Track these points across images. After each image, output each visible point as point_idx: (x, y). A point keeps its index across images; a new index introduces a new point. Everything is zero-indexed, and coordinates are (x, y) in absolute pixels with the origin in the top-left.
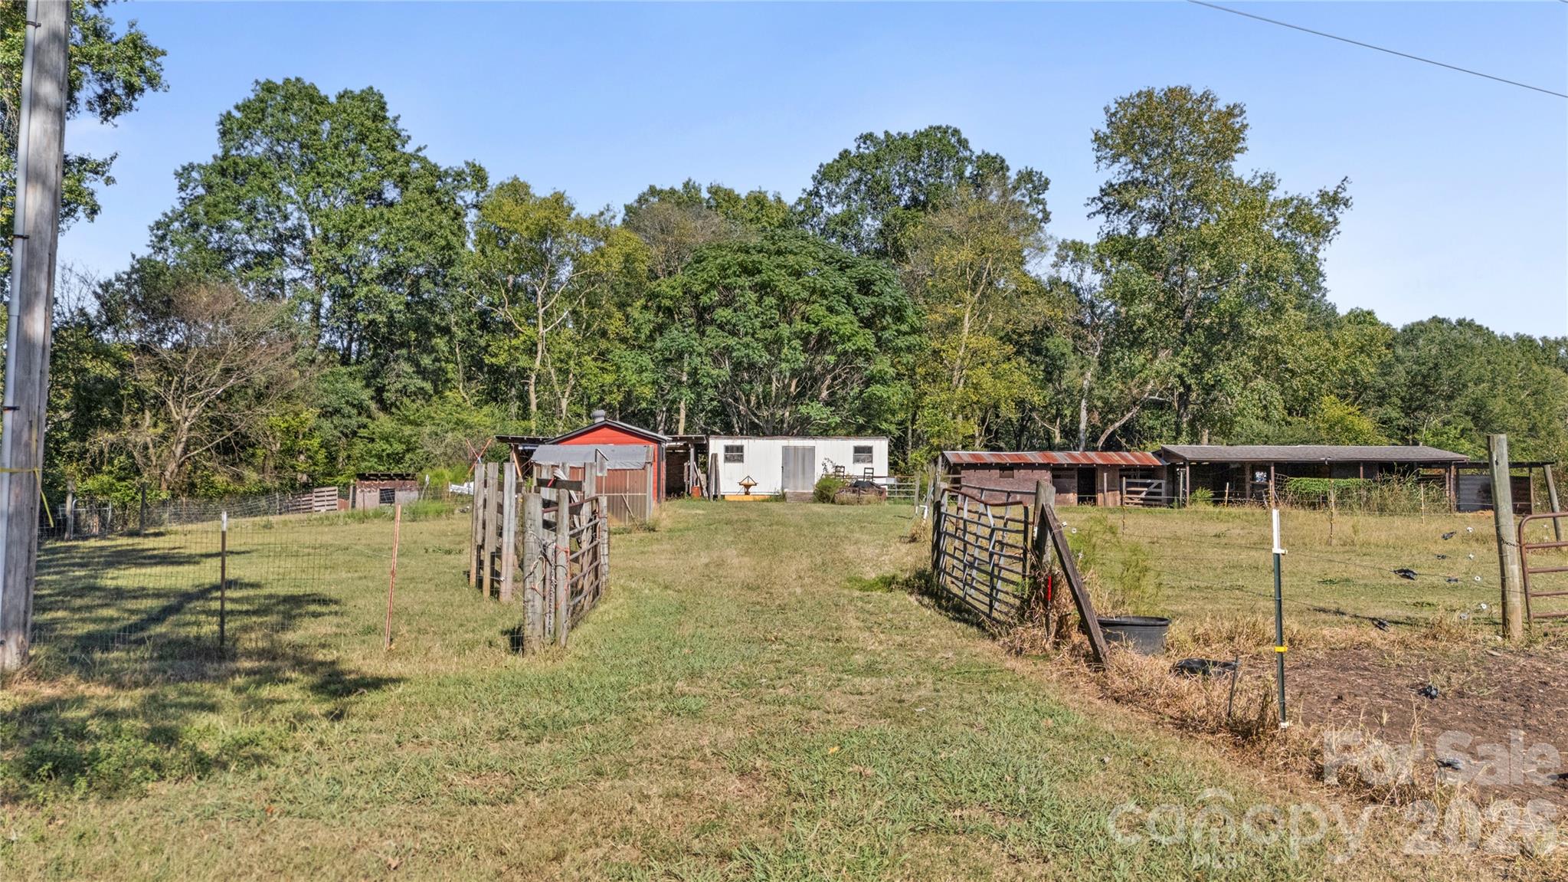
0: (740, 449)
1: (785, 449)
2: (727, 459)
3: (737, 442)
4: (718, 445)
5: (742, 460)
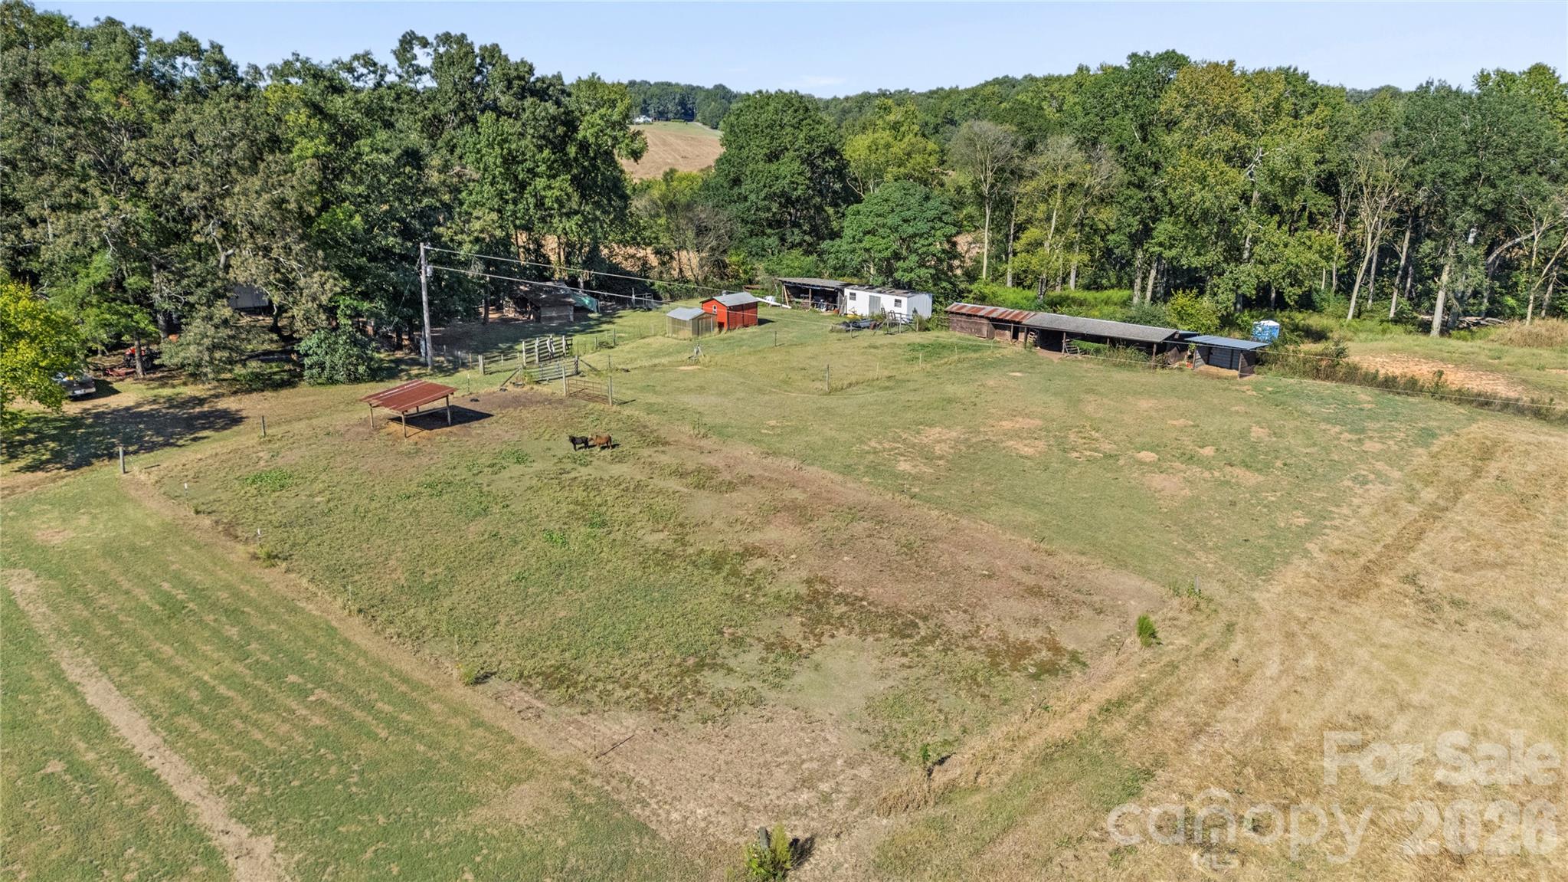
0: (854, 295)
1: (870, 296)
2: (850, 300)
3: (853, 291)
4: (847, 291)
5: (855, 299)
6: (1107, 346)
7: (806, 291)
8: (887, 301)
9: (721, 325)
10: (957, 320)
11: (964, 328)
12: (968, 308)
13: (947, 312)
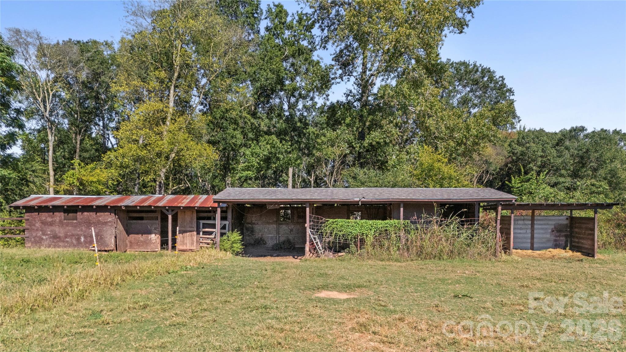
6: (402, 221)
10: (44, 223)
11: (59, 237)
12: (64, 199)
13: (17, 208)
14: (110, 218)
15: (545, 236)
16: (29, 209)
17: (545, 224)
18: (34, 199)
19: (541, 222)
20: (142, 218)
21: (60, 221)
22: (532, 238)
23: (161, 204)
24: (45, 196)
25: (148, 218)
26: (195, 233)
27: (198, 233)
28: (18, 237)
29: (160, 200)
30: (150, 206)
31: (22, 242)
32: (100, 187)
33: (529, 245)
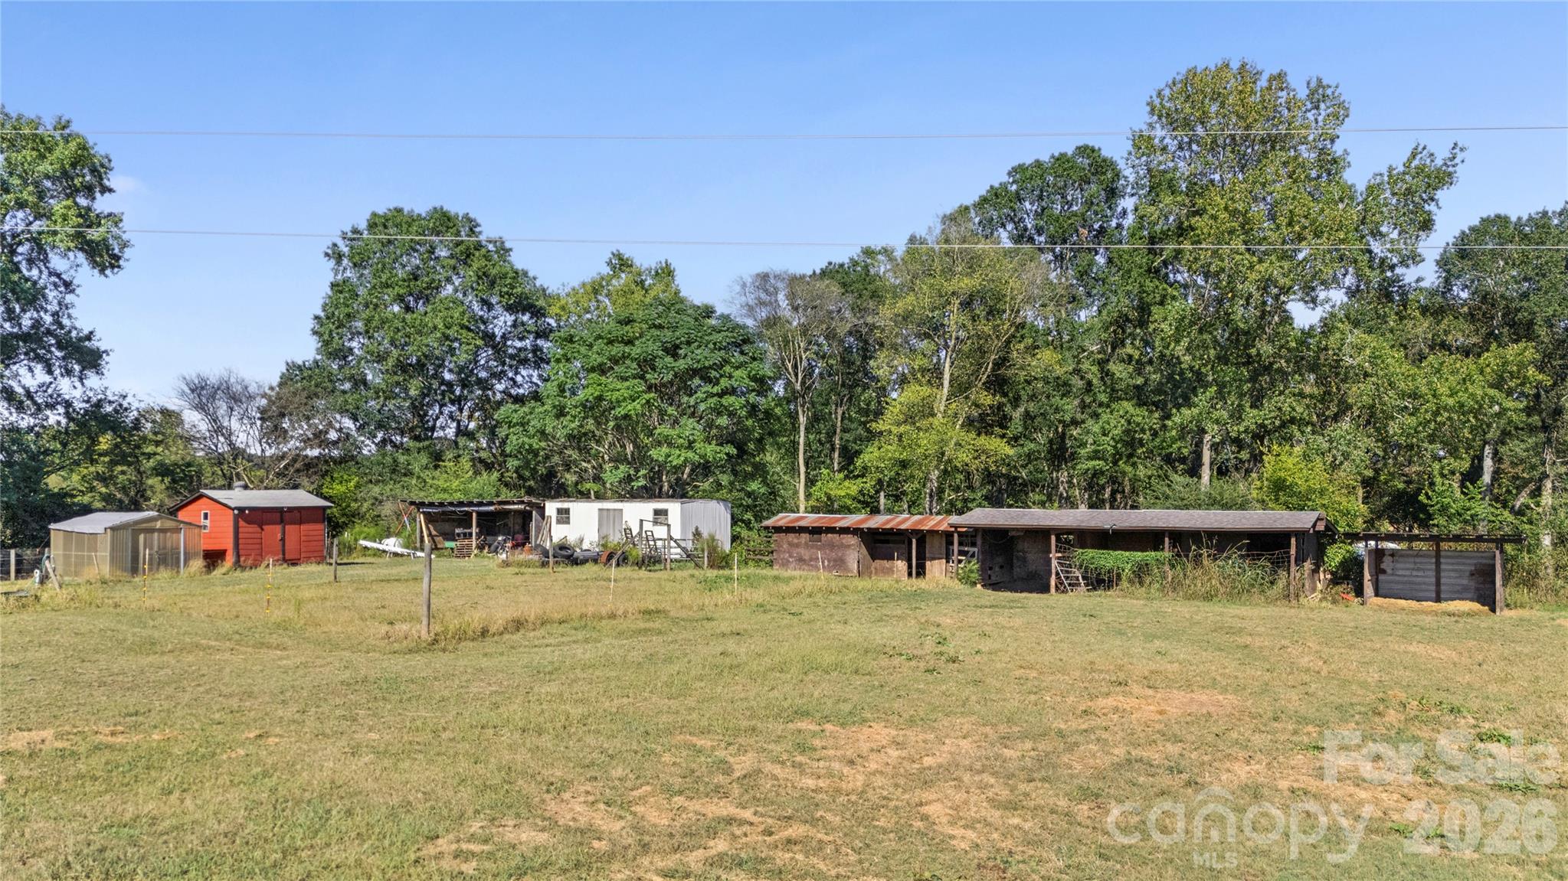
0: (567, 511)
1: (600, 510)
2: (559, 522)
3: (565, 505)
4: (551, 508)
5: (567, 521)
6: (1166, 554)
7: (465, 520)
8: (636, 513)
9: (213, 558)
10: (791, 544)
11: (804, 560)
12: (811, 519)
13: (767, 528)
14: (852, 540)
15: (1459, 581)
16: (778, 530)
17: (1458, 564)
18: (782, 519)
19: (1453, 561)
20: (887, 542)
21: (806, 543)
22: (1438, 584)
23: (903, 527)
24: (793, 515)
25: (895, 542)
26: (944, 561)
27: (948, 562)
28: (767, 559)
29: (906, 520)
30: (892, 529)
31: (771, 564)
32: (849, 502)
33: (1434, 595)
